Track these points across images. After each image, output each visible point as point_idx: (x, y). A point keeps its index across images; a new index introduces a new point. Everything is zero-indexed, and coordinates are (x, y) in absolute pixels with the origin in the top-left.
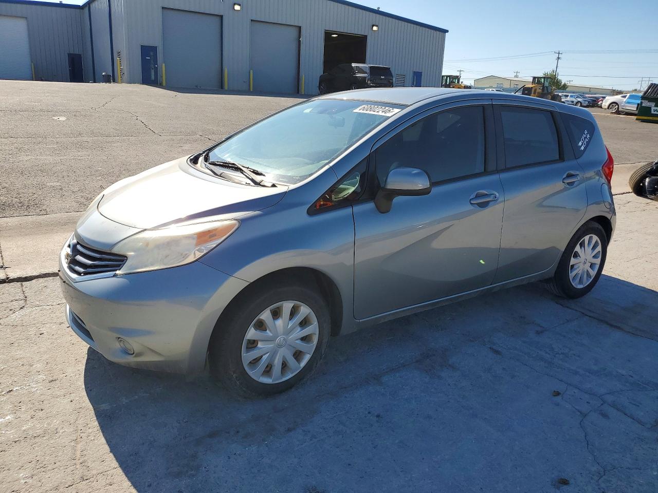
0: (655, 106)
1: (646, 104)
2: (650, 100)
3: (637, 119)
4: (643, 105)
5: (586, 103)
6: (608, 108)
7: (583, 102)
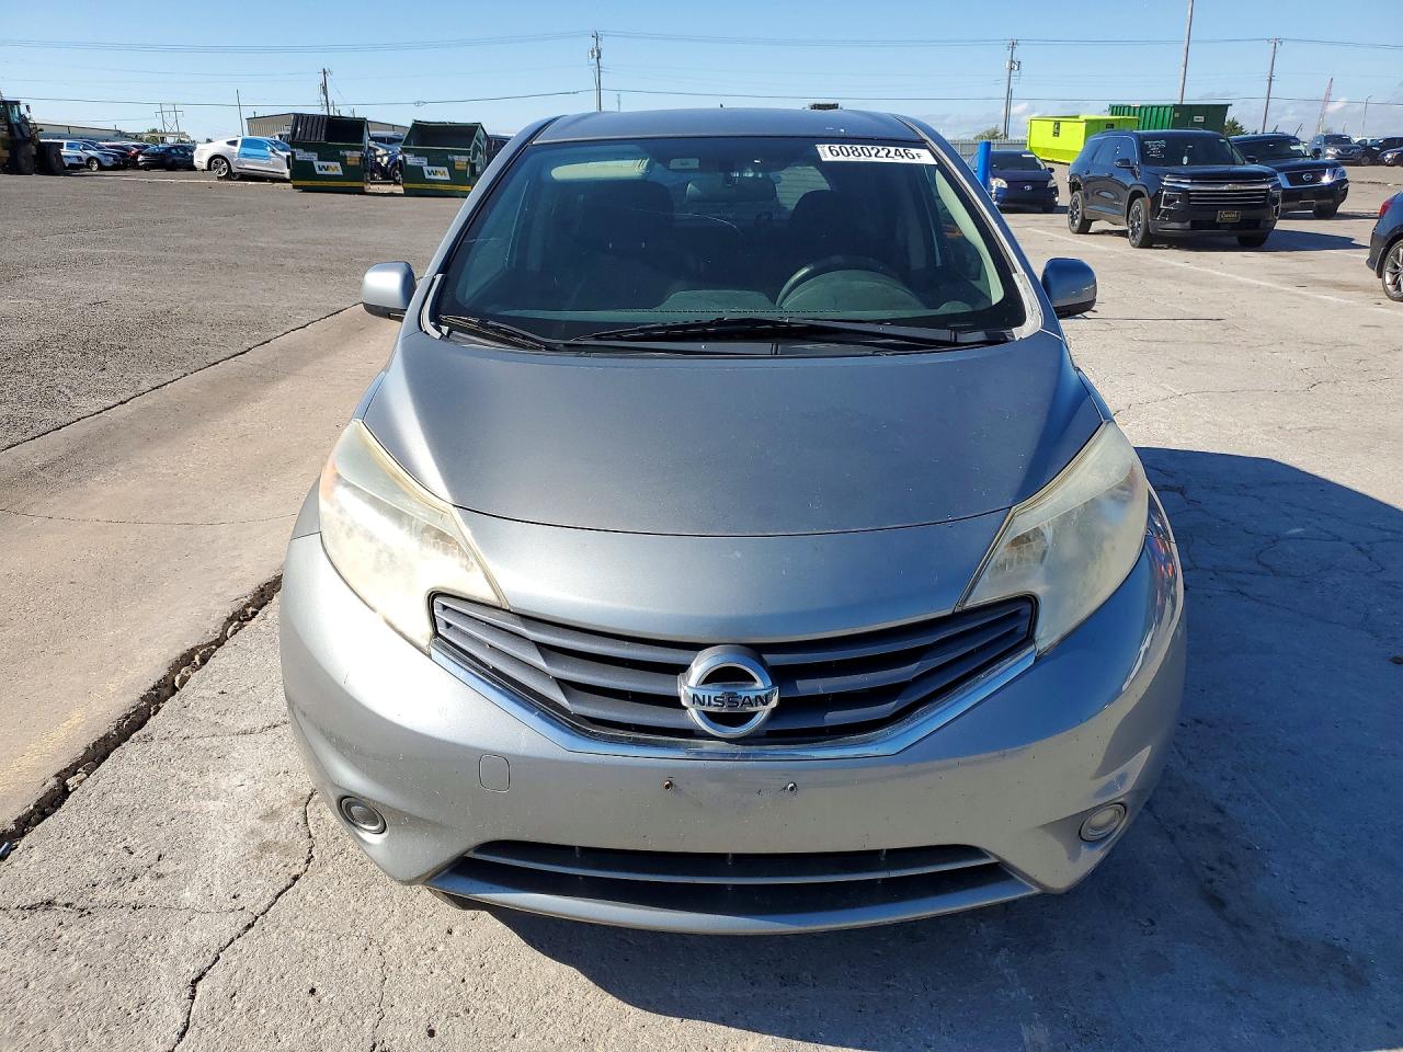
0: (319, 160)
1: (301, 155)
2: (307, 148)
3: (295, 187)
4: (297, 158)
5: (109, 162)
6: (209, 168)
7: (102, 159)
